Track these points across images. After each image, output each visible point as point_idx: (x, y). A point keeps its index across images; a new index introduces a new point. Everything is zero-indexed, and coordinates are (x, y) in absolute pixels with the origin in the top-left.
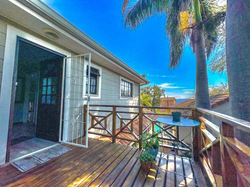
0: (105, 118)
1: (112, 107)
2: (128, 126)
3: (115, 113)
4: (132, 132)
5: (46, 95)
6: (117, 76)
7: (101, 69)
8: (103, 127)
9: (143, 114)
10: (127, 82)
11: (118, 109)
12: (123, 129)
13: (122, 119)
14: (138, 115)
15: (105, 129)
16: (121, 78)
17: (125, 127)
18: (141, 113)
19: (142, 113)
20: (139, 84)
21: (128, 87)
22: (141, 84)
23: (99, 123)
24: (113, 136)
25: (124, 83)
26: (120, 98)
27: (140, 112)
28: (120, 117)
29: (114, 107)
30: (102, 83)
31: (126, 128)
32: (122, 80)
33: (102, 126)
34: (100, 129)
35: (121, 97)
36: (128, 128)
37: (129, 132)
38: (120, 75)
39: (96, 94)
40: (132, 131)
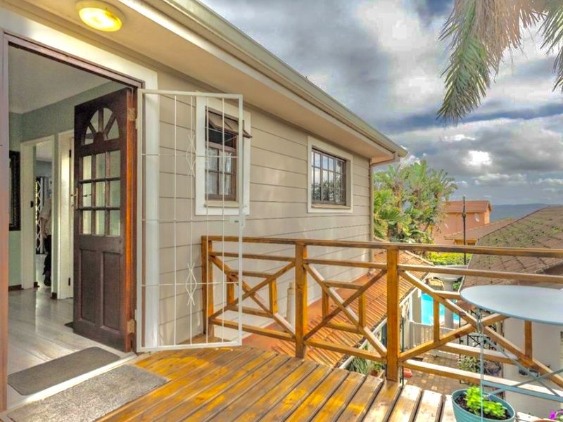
0: (270, 279)
1: (294, 246)
2: (349, 309)
3: (305, 266)
4: (363, 327)
5: (93, 210)
6: (297, 138)
7: (250, 118)
8: (265, 309)
9: (401, 271)
10: (329, 155)
11: (311, 252)
12: (332, 316)
13: (326, 285)
14: (384, 271)
15: (269, 313)
16: (312, 142)
17: (339, 310)
18: (394, 268)
19: (398, 267)
20: (369, 160)
21: (334, 172)
22: (374, 161)
23: (250, 293)
24: (298, 337)
25: (321, 160)
26: (310, 210)
27: (392, 264)
28: (322, 279)
29: (301, 245)
30: (251, 164)
31: (341, 313)
32: (314, 149)
33: (262, 306)
34: (253, 313)
35: (312, 207)
36: (347, 314)
37: (354, 327)
38: (307, 132)
39: (235, 200)
40: (361, 324)
